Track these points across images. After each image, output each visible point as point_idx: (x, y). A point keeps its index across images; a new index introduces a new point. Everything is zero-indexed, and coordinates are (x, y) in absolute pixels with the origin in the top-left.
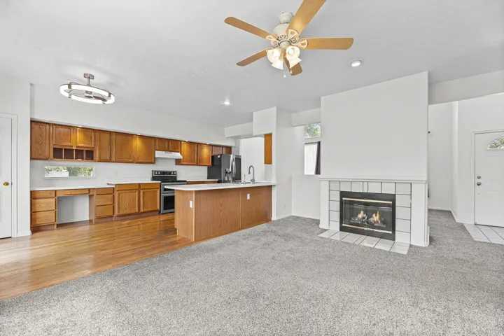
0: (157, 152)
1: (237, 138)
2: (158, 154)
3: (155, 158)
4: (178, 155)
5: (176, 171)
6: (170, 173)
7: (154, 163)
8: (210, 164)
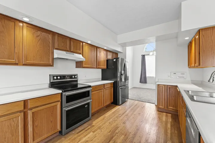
0: (55, 51)
1: (124, 45)
2: (57, 54)
3: (53, 59)
4: (79, 57)
5: (77, 75)
6: (71, 77)
7: (52, 65)
8: (105, 67)
